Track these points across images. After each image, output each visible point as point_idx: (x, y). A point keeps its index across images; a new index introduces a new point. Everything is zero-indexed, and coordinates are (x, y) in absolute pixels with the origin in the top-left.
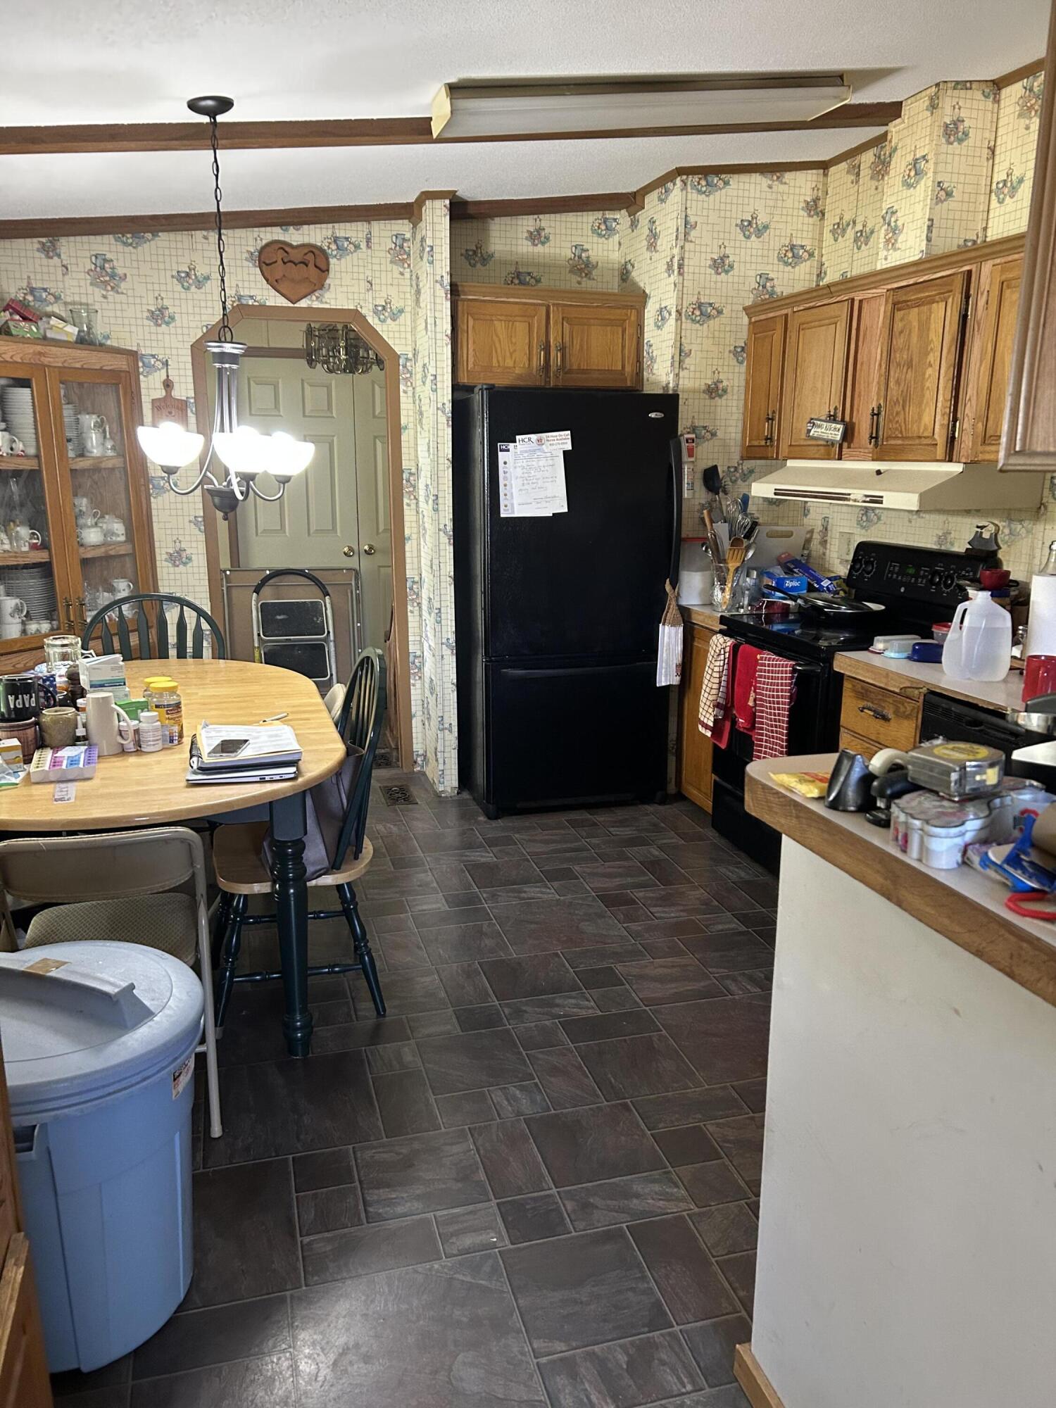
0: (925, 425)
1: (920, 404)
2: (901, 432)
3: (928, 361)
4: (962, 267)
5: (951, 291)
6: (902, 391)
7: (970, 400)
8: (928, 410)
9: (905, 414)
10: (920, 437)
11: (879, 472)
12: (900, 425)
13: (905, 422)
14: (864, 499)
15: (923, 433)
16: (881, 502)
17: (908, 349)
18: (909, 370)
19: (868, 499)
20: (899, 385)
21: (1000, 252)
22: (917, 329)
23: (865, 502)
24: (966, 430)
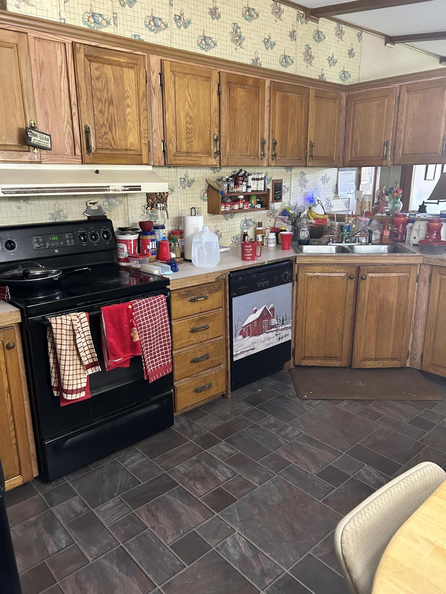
0: (131, 143)
1: (125, 129)
2: (111, 145)
3: (126, 104)
4: (136, 51)
5: (136, 64)
6: (107, 119)
7: (155, 131)
8: (131, 133)
9: (112, 134)
10: (126, 150)
11: (97, 172)
12: (109, 141)
13: (113, 139)
14: (124, 188)
15: (130, 147)
16: (140, 190)
17: (108, 91)
18: (111, 106)
19: (127, 188)
20: (104, 115)
21: (166, 53)
22: (113, 79)
23: (124, 190)
24: (155, 147)
